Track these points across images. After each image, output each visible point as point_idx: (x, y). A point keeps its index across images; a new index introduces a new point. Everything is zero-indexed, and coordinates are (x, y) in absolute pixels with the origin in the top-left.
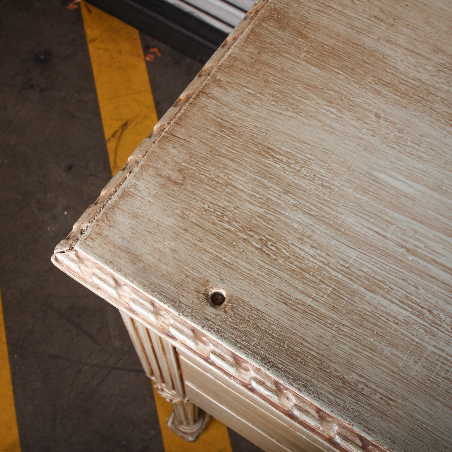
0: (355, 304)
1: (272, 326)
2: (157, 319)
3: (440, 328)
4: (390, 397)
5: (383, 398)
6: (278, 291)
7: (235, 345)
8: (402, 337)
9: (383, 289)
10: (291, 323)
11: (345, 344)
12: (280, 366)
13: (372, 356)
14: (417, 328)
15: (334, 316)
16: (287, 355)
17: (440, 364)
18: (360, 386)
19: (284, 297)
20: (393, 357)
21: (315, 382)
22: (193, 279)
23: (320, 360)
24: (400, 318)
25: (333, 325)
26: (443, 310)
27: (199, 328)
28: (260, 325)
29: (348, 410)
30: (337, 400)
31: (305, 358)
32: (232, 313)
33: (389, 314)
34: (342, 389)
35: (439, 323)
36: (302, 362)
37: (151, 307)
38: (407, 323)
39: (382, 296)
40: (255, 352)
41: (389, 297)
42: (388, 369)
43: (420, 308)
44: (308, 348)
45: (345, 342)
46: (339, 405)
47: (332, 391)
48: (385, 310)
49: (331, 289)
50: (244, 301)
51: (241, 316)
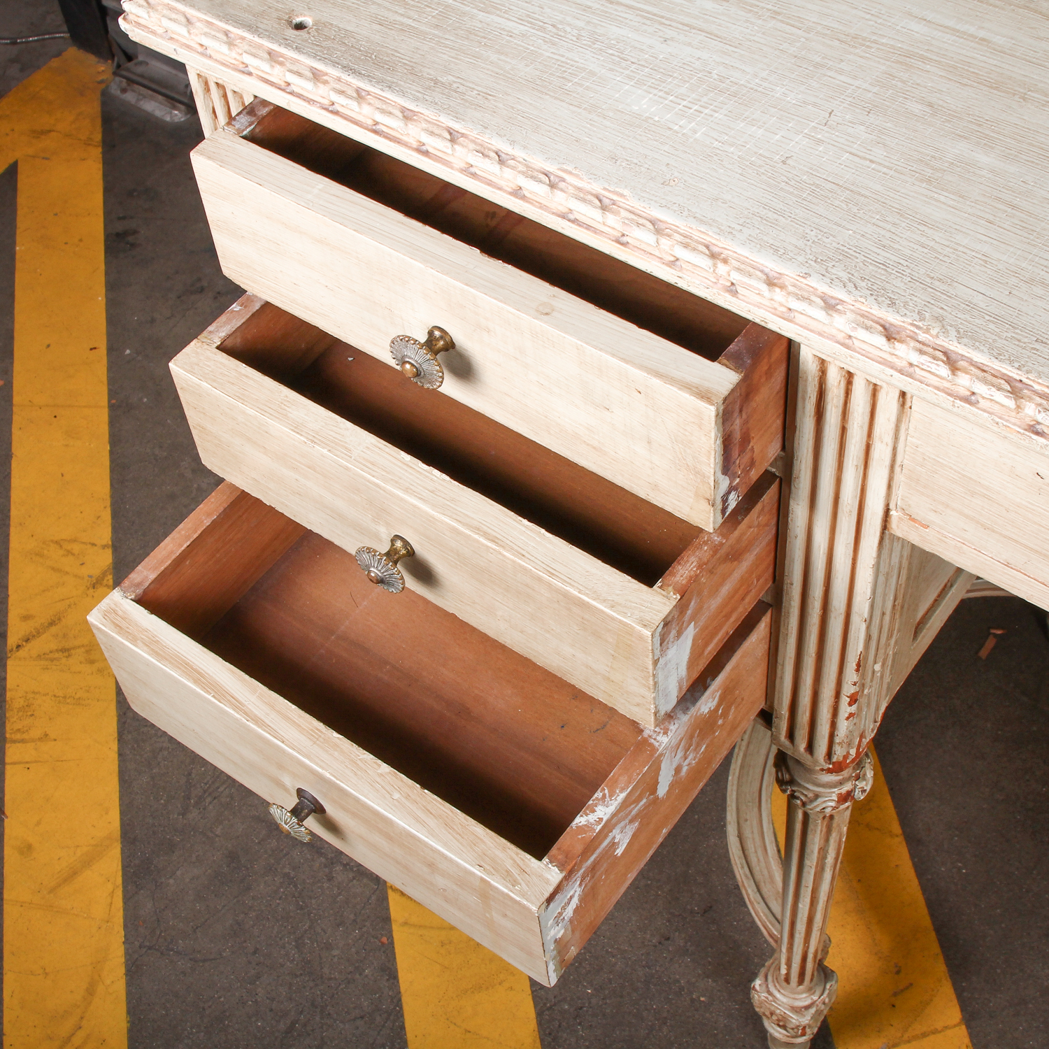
0: (464, 23)
1: (360, 43)
2: (230, 49)
3: (564, 39)
4: (490, 93)
5: (481, 94)
6: (374, 15)
7: (314, 57)
8: (515, 46)
9: (501, 10)
10: (384, 39)
11: (444, 54)
12: (363, 72)
13: (475, 62)
14: (535, 39)
15: (436, 32)
16: (373, 63)
17: (556, 66)
18: (455, 85)
19: (380, 19)
20: (500, 62)
21: (402, 83)
22: (276, 10)
23: (412, 67)
24: (515, 32)
25: (434, 40)
26: (569, 25)
27: (275, 47)
28: (346, 42)
29: (436, 104)
30: (425, 96)
31: (394, 65)
32: (316, 34)
33: (503, 29)
34: (433, 88)
35: (563, 34)
36: (390, 69)
37: (225, 38)
38: (524, 35)
39: (498, 15)
40: (336, 63)
41: (506, 16)
42: (492, 71)
43: (541, 24)
44: (399, 57)
45: (444, 52)
46: (426, 101)
47: (420, 90)
48: (499, 26)
49: (437, 12)
50: (332, 24)
51: (326, 36)
